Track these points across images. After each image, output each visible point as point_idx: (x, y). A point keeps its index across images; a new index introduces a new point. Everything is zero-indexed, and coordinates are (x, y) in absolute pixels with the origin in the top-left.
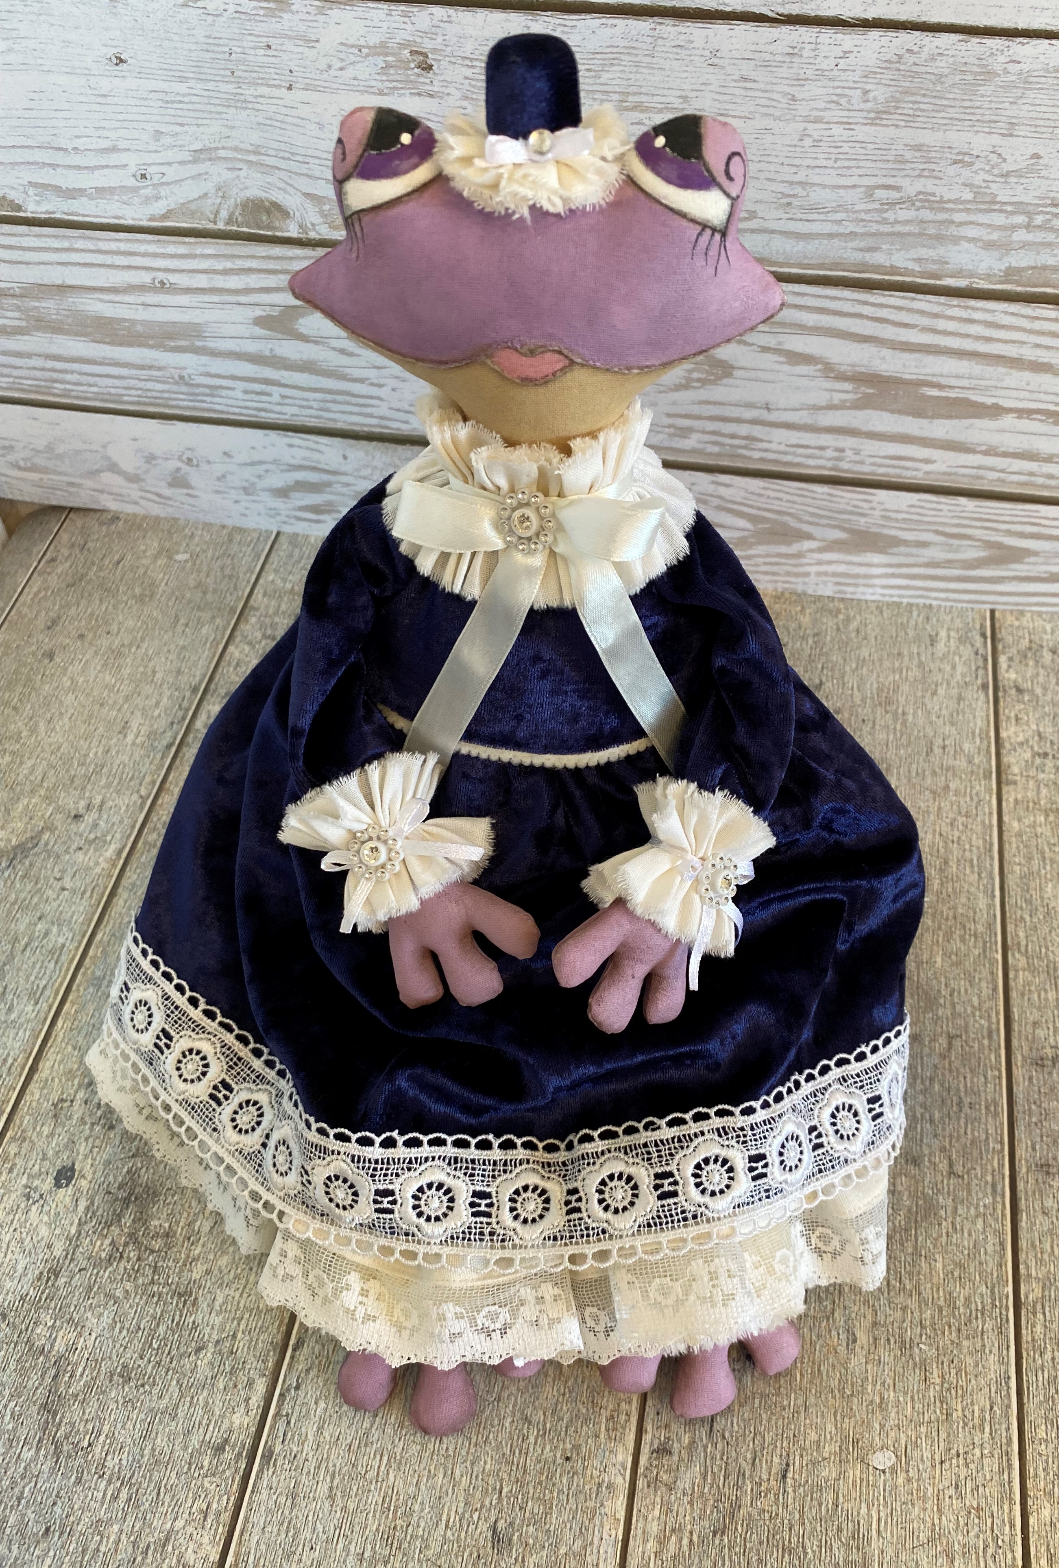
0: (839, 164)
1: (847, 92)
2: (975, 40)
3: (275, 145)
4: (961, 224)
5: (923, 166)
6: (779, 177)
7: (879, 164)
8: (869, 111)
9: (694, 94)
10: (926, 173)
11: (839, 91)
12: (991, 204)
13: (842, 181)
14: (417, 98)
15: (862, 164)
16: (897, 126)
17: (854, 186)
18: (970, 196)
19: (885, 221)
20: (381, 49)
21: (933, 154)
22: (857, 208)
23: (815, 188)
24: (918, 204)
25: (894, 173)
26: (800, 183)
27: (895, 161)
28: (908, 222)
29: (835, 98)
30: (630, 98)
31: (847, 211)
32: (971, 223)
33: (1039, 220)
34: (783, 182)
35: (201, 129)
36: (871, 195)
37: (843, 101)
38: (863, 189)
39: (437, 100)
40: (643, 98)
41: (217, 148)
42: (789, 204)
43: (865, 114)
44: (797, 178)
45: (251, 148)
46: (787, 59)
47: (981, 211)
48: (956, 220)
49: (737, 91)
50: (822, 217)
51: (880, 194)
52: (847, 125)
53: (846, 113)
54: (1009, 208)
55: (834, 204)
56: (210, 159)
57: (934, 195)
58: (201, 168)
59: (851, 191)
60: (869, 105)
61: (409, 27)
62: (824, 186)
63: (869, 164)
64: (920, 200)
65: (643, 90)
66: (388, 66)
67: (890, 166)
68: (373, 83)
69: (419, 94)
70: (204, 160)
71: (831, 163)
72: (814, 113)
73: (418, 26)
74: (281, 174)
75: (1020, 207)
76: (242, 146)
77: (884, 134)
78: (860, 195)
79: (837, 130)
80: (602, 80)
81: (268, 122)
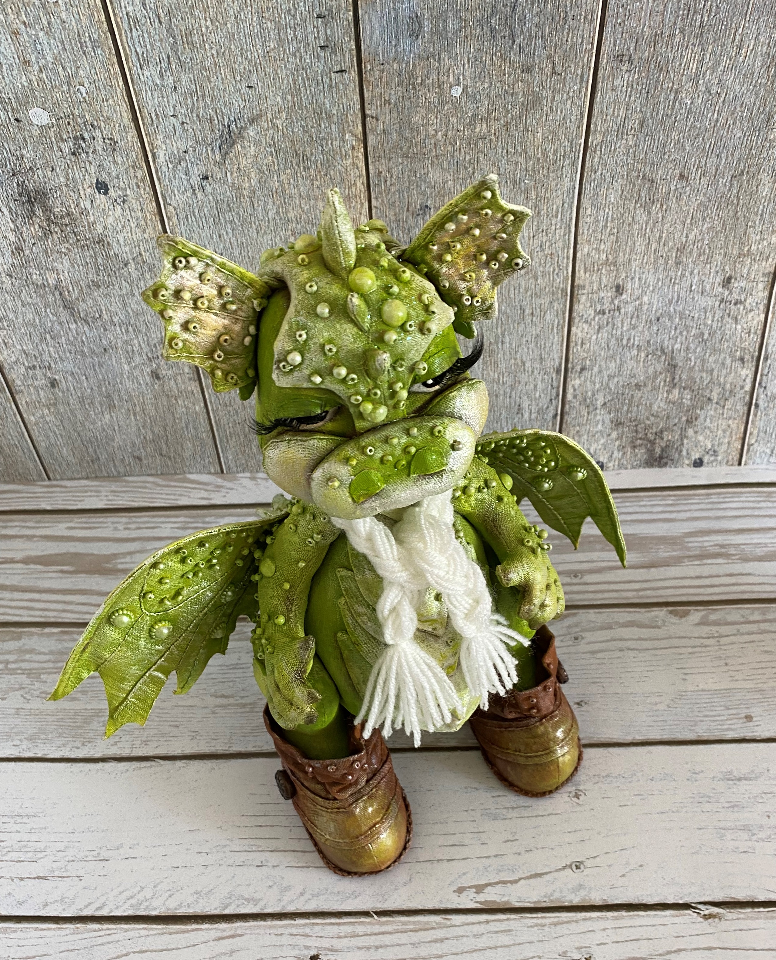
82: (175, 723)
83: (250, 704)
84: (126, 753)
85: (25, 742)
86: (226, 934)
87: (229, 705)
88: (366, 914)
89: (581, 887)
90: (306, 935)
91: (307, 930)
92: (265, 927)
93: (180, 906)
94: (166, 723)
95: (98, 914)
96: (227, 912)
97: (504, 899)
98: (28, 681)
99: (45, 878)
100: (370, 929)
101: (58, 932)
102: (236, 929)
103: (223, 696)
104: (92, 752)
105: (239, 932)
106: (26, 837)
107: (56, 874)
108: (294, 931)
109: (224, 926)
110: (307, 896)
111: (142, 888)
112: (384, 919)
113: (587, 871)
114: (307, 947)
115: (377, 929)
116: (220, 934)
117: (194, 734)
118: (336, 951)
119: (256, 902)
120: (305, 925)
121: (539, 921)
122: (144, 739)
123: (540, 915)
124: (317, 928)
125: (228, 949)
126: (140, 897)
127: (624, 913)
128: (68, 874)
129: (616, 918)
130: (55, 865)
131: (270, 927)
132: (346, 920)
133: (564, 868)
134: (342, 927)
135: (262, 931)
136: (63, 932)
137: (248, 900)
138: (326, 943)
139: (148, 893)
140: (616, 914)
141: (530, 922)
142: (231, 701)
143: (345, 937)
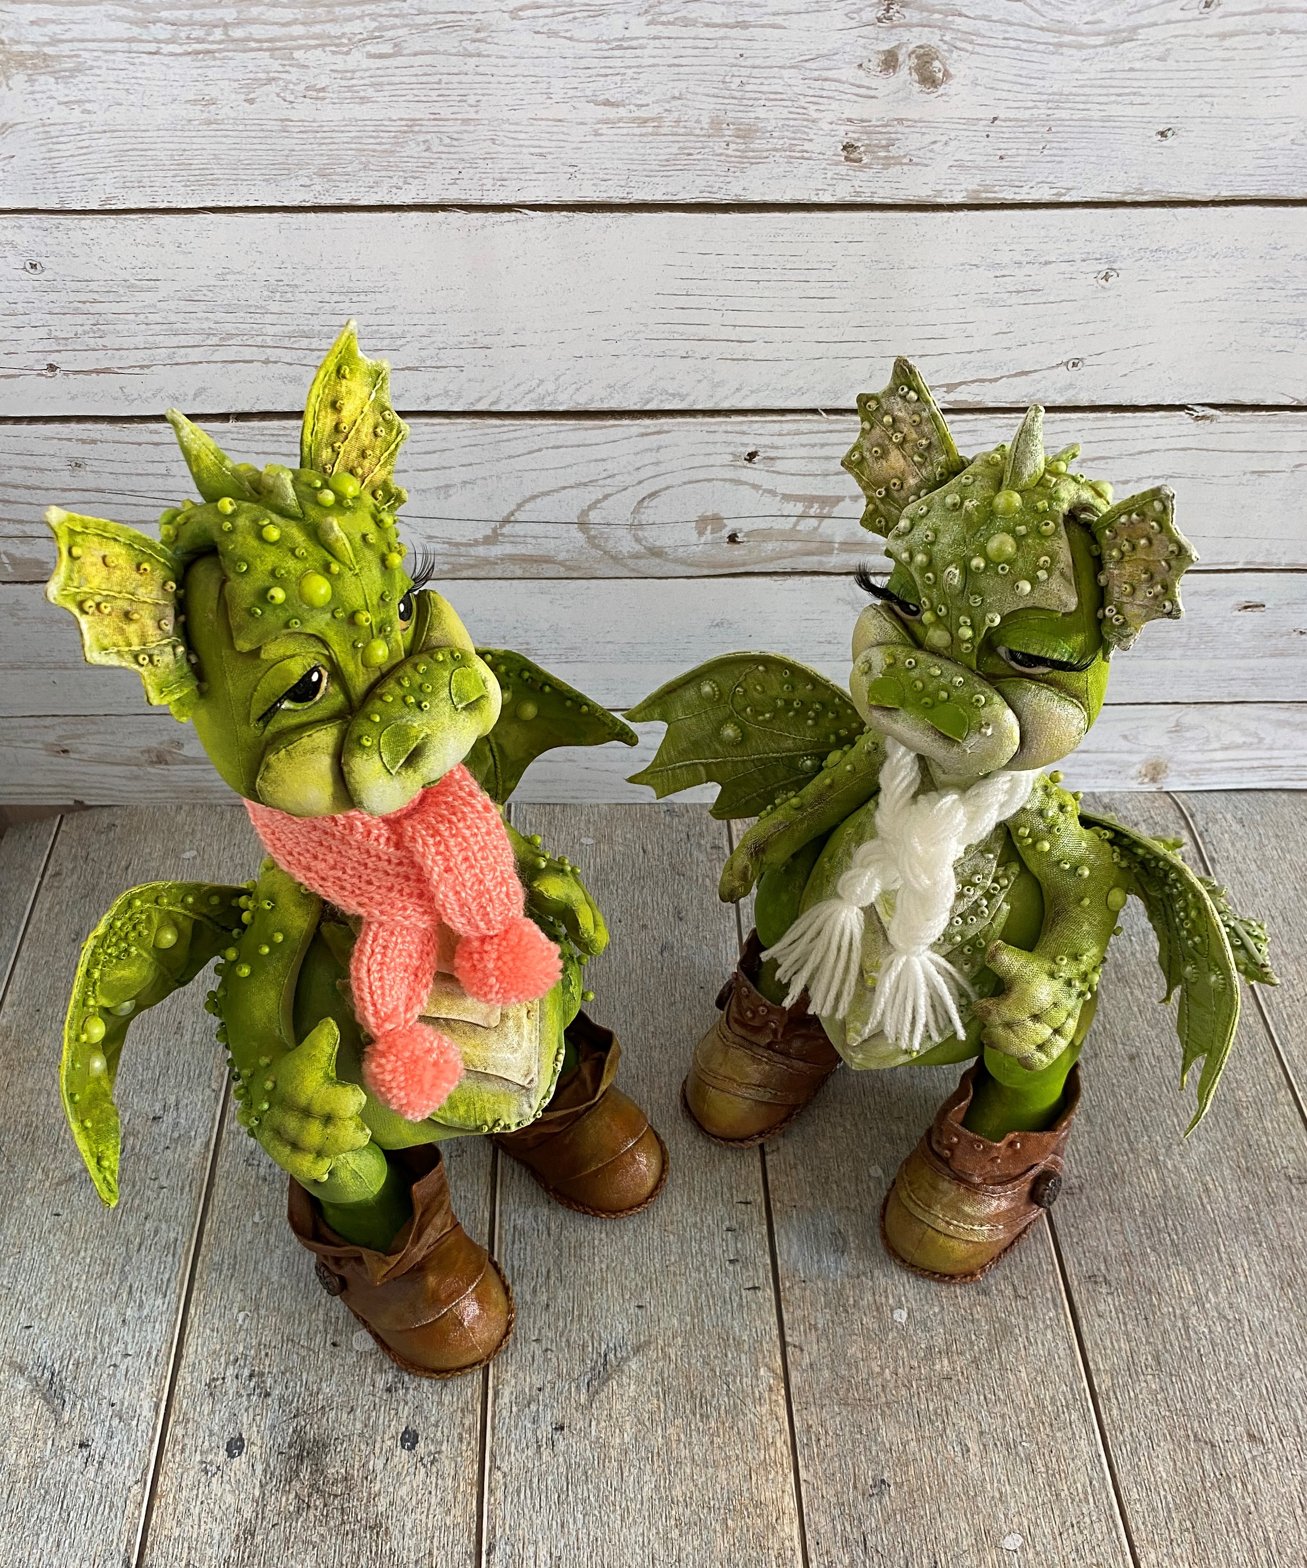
0: (436, 78)
1: (446, 150)
2: (346, 201)
3: (1035, 57)
4: (295, 22)
5: (354, 82)
6: (493, 60)
7: (396, 80)
8: (420, 132)
9: (587, 139)
10: (349, 75)
11: (453, 150)
12: (272, 46)
13: (428, 59)
14: (865, 117)
15: (414, 79)
16: (391, 120)
17: (415, 55)
18: (297, 54)
19: (373, 16)
20: (888, 162)
21: (349, 95)
22: (406, 31)
23: (454, 51)
24: (345, 41)
25: (379, 72)
26: (471, 56)
27: (381, 84)
28: (349, 19)
29: (455, 143)
30: (650, 130)
31: (417, 26)
32: (284, 25)
33: (218, 34)
34: (488, 56)
35: (1111, 66)
36: (396, 45)
37: (447, 141)
38: (405, 52)
39: (844, 116)
40: (637, 131)
41: (1101, 46)
42: (478, 31)
43: (424, 129)
44: (474, 61)
45: (1065, 50)
46: (505, 176)
47: (279, 40)
48: (301, 27)
49: (548, 144)
50: (440, 17)
51: (387, 48)
52: (436, 118)
53: (443, 129)
54: (253, 45)
55: (431, 33)
56: (1118, 31)
57: (334, 52)
58: (1132, 21)
59: (418, 49)
60: (421, 138)
61: (857, 183)
62: (445, 53)
63: (405, 79)
64: (346, 45)
65: (637, 138)
66: (886, 147)
67: (385, 80)
68: (908, 130)
69: (862, 121)
70: (1123, 31)
71: (445, 78)
72: (471, 128)
73: (850, 183)
74: (1041, 22)
75: (242, 45)
76: (1073, 51)
77: (401, 111)
78: (405, 45)
79: (445, 113)
80: (677, 145)
81: (1032, 81)
82: (538, 150)
83: (653, 119)
84: (474, 198)
85: (316, 180)
86: (649, 430)
87: (620, 120)
88: (814, 411)
89: (1071, 385)
90: (744, 433)
91: (745, 428)
92: (696, 424)
93: (592, 400)
94: (524, 150)
95: (494, 408)
96: (648, 407)
97: (978, 399)
98: (276, 65)
99: (416, 369)
100: (815, 427)
101: (453, 428)
102: (661, 425)
103: (607, 103)
104: (423, 195)
105: (666, 428)
106: (372, 320)
107: (428, 363)
108: (729, 428)
109: (647, 422)
110: (744, 392)
111: (542, 381)
112: (833, 417)
113: (1084, 369)
114: (745, 445)
115: (825, 427)
116: (643, 430)
117: (571, 170)
118: (777, 448)
119: (683, 397)
120: (742, 423)
121: (1011, 422)
122: (498, 176)
123: (1013, 415)
124: (756, 426)
125: (655, 445)
126: (541, 390)
127: (1109, 414)
128: (443, 364)
129: (1097, 419)
130: (424, 353)
131: (702, 424)
132: (789, 417)
133: (1058, 365)
134: (784, 425)
135: (692, 428)
136: (460, 428)
137: (673, 395)
138: (766, 440)
139: (551, 387)
140: (1099, 415)
141: (999, 422)
142: (622, 112)
143: (788, 434)
